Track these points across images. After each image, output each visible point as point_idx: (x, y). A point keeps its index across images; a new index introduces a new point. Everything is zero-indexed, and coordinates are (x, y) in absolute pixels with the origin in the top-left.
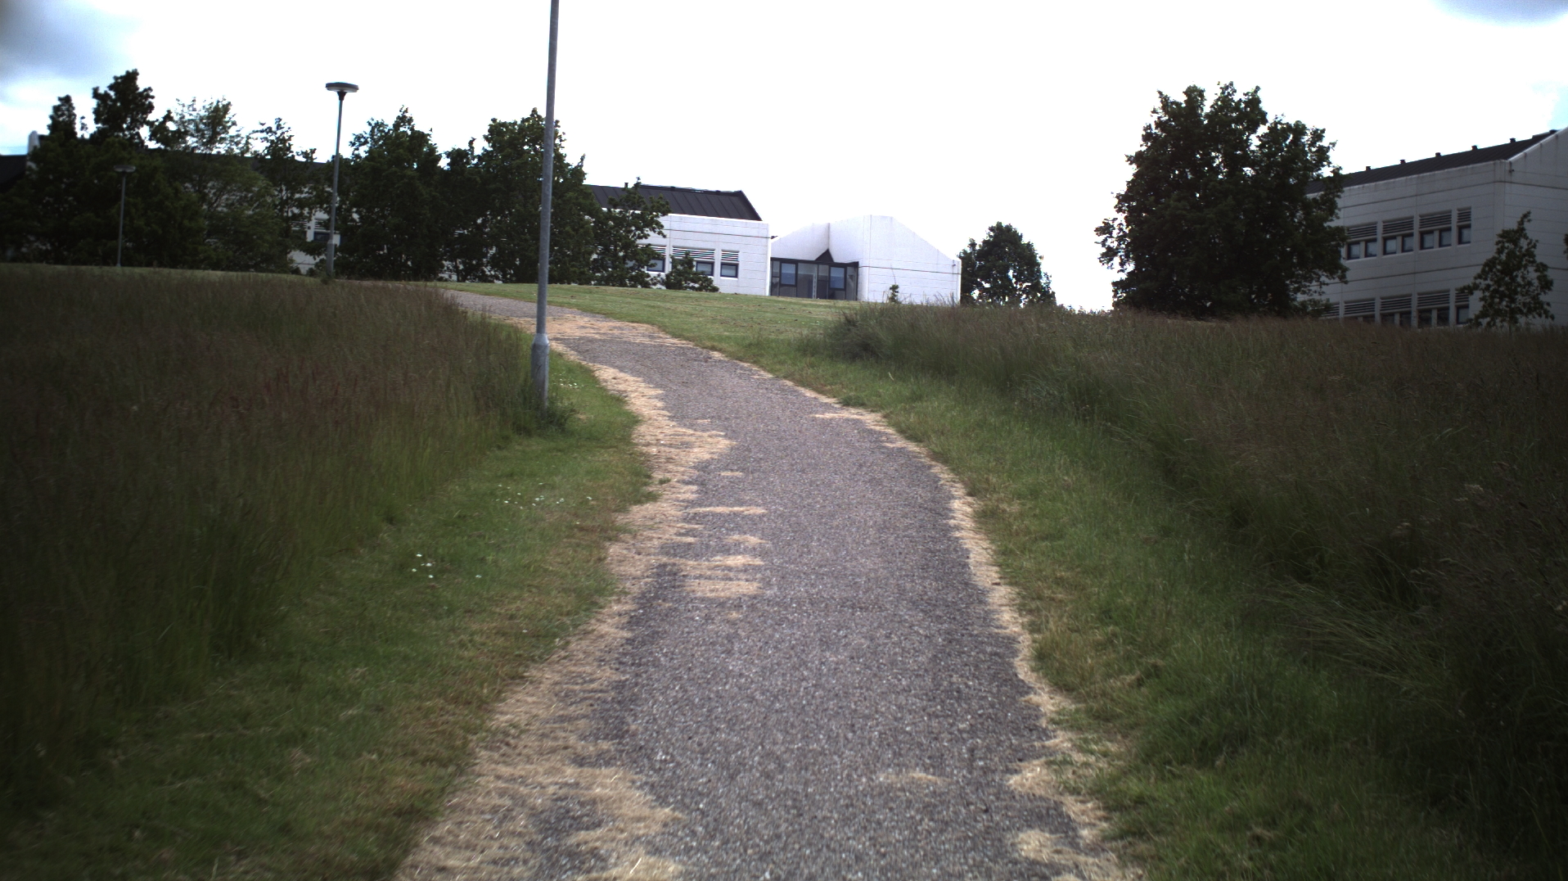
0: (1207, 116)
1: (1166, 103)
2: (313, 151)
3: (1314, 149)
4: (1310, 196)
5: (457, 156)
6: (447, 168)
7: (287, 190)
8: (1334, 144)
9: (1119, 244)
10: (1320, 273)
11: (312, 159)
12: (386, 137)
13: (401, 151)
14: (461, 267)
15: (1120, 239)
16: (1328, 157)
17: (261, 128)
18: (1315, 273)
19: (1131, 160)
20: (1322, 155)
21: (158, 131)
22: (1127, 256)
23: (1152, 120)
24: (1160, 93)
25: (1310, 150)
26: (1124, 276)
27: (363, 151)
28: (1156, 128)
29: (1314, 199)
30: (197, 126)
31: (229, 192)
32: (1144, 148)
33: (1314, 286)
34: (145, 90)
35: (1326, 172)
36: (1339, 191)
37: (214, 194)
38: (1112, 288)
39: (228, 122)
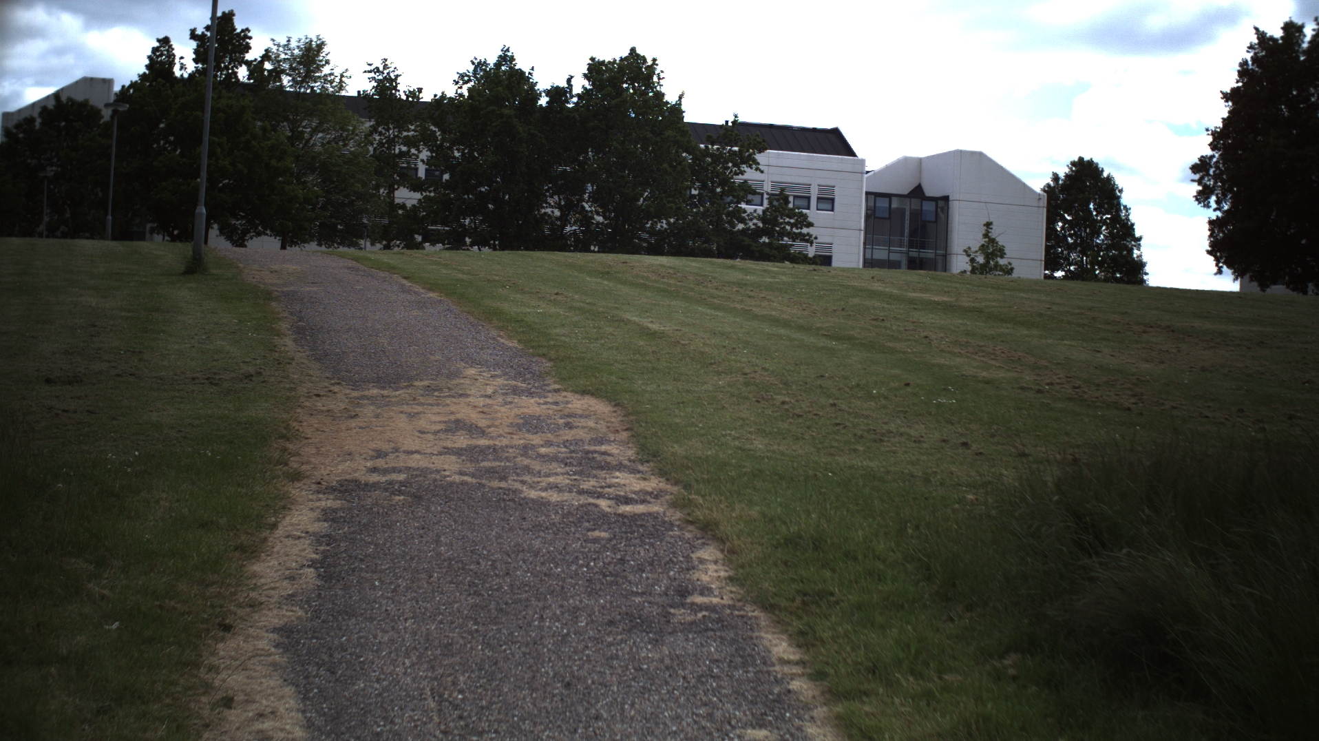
0: (1305, 52)
5: (558, 94)
6: (545, 105)
7: (394, 128)
9: (1215, 182)
11: (418, 98)
12: (488, 76)
15: (1216, 177)
17: (369, 68)
19: (1226, 97)
21: (255, 68)
22: (1224, 195)
23: (1248, 56)
24: (1256, 29)
26: (1219, 214)
27: (466, 90)
28: (1253, 64)
30: (291, 64)
32: (1240, 84)
34: (243, 31)
39: (321, 61)
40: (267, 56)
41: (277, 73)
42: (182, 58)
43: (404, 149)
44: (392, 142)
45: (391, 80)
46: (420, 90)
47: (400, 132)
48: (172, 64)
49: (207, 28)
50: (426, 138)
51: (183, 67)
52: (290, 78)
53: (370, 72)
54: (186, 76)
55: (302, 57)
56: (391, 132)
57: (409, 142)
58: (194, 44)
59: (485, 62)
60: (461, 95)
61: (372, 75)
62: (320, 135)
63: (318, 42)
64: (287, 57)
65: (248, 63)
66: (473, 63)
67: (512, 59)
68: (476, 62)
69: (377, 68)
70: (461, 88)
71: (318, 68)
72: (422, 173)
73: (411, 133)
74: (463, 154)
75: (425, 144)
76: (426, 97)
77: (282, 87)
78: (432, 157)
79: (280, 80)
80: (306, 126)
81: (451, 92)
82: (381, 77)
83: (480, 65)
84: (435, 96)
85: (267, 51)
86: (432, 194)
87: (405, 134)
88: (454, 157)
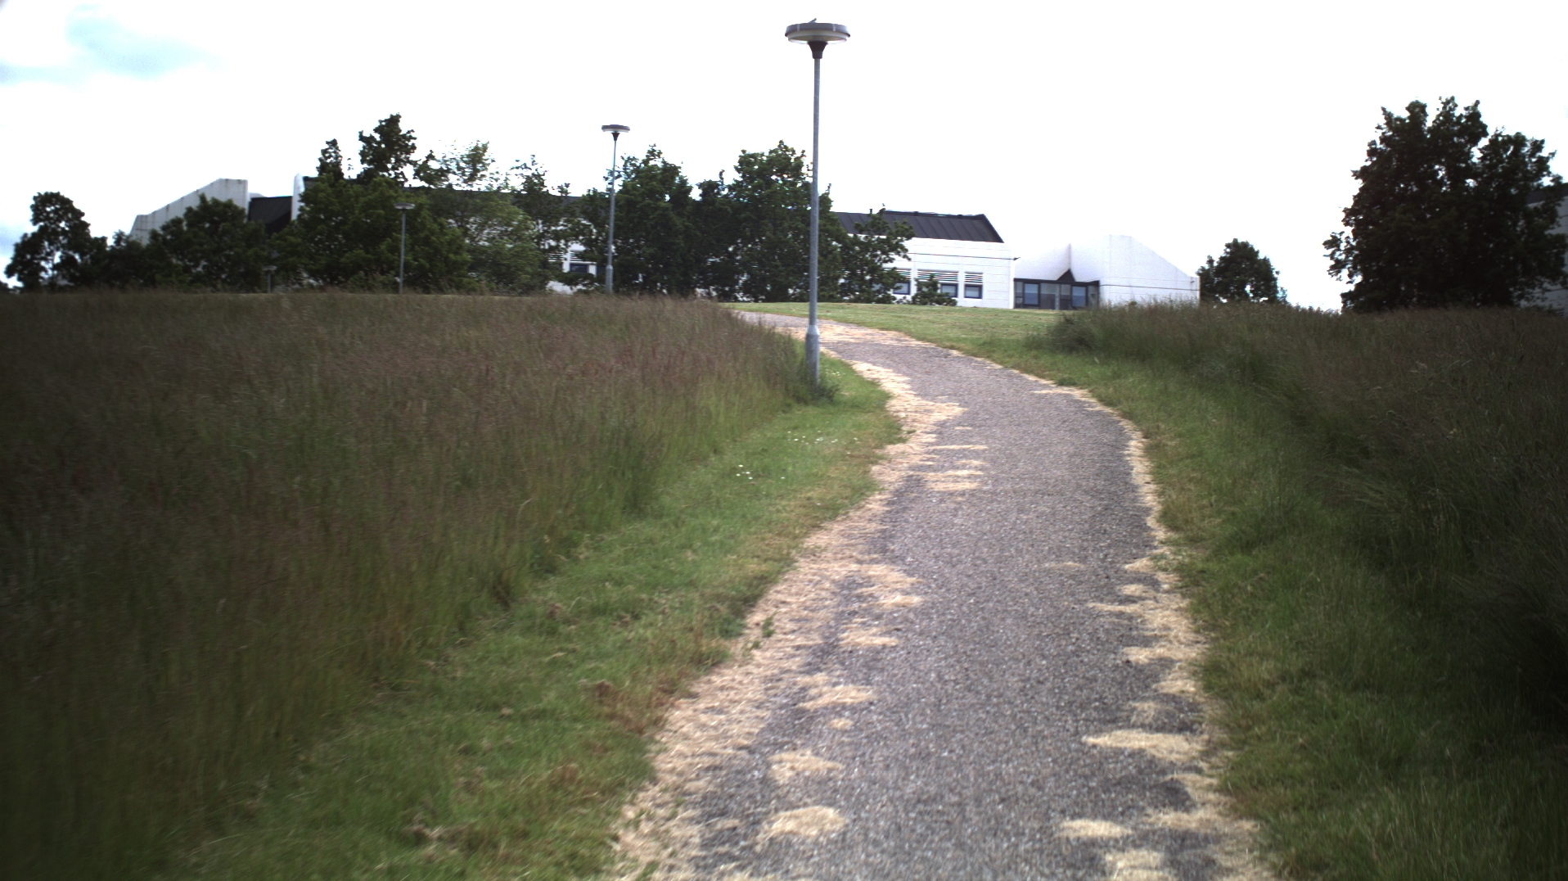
0: (1430, 130)
1: (1388, 116)
2: (567, 186)
3: (1534, 160)
4: (1532, 206)
5: (709, 188)
6: (698, 198)
7: (543, 223)
8: (1553, 154)
9: (1347, 257)
10: (1543, 280)
11: (566, 192)
12: (637, 170)
13: (654, 183)
14: (714, 294)
15: (1348, 251)
16: (1548, 167)
17: (519, 164)
18: (1539, 281)
19: (1357, 175)
20: (1542, 166)
21: (422, 170)
22: (1354, 267)
23: (1376, 136)
24: (1384, 109)
25: (1530, 161)
26: (1352, 287)
27: (618, 186)
28: (1381, 143)
29: (1535, 208)
30: (458, 164)
31: (490, 227)
32: (1369, 163)
33: (1537, 292)
34: (409, 132)
35: (1546, 181)
36: (1559, 200)
37: (476, 229)
38: (1340, 299)
39: (487, 160)
41: (443, 172)
42: (349, 159)
45: (538, 176)
48: (337, 164)
51: (350, 168)
53: (518, 168)
54: (354, 177)
55: (468, 156)
56: (540, 227)
58: (361, 145)
59: (634, 158)
61: (520, 170)
62: (486, 231)
63: (484, 145)
64: (453, 156)
65: (414, 163)
66: (623, 159)
67: (661, 153)
68: (626, 158)
69: (525, 164)
71: (484, 167)
72: (566, 268)
73: (561, 228)
75: (576, 239)
77: (449, 186)
79: (448, 179)
80: (473, 223)
81: (602, 188)
83: (629, 161)
84: (586, 191)
85: (433, 151)
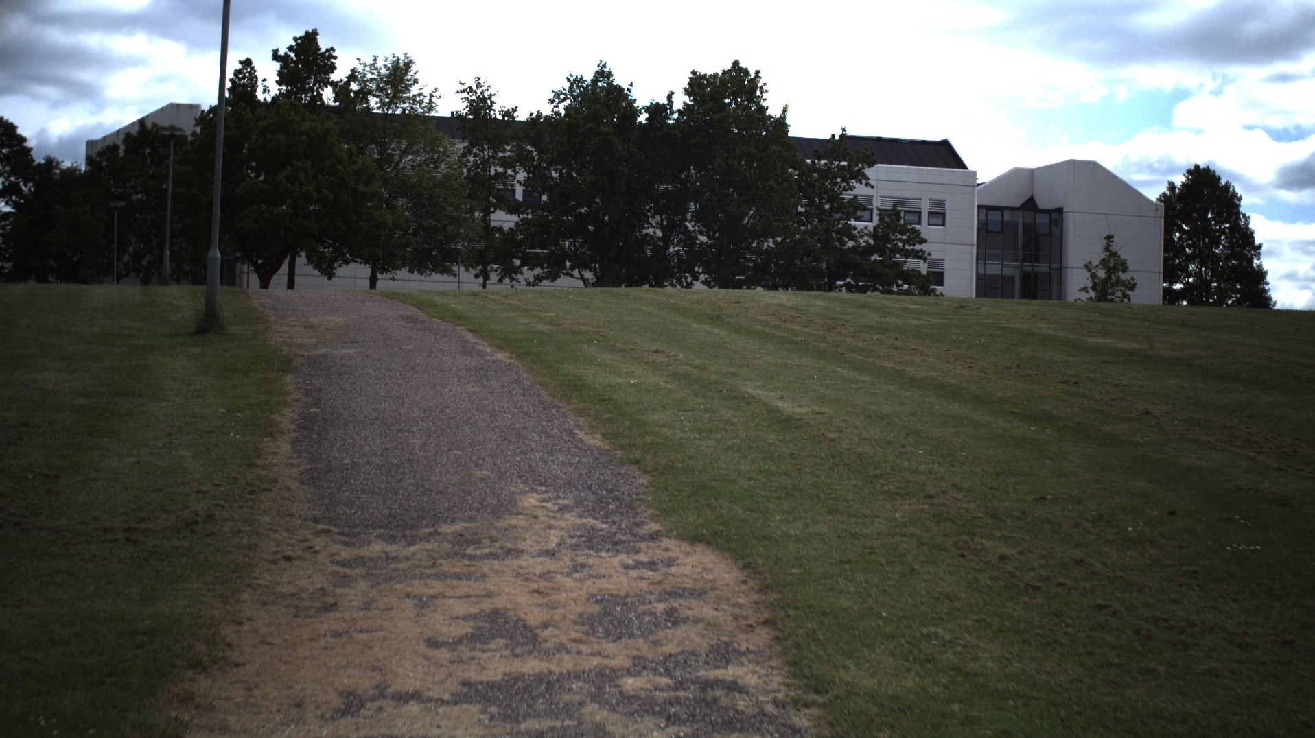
5: (657, 111)
6: (644, 122)
7: (489, 149)
11: (513, 117)
12: (584, 92)
17: (462, 88)
21: (341, 90)
27: (562, 108)
30: (378, 85)
31: (414, 153)
34: (327, 50)
39: (410, 80)
40: (353, 76)
41: (364, 94)
42: (264, 80)
43: (500, 170)
44: (486, 163)
45: (484, 100)
46: (514, 110)
47: (496, 153)
48: (254, 86)
49: (290, 48)
50: (522, 159)
51: (266, 90)
52: (378, 100)
53: (463, 92)
54: (269, 99)
55: (388, 76)
56: (485, 153)
57: (505, 163)
58: (277, 66)
59: (581, 78)
60: (558, 114)
61: (465, 95)
62: (410, 157)
63: (406, 61)
64: (373, 76)
65: (334, 84)
66: (569, 80)
67: (610, 74)
68: (572, 79)
69: (471, 88)
70: (557, 106)
71: (407, 88)
72: (519, 196)
73: (507, 154)
74: (561, 175)
75: (521, 165)
76: (522, 116)
77: (369, 109)
78: (529, 178)
79: (367, 102)
80: (396, 147)
81: (547, 110)
82: (474, 98)
83: (576, 82)
84: (531, 114)
85: (353, 70)
86: (530, 217)
87: (501, 154)
88: (552, 178)
